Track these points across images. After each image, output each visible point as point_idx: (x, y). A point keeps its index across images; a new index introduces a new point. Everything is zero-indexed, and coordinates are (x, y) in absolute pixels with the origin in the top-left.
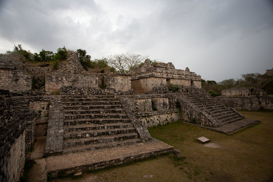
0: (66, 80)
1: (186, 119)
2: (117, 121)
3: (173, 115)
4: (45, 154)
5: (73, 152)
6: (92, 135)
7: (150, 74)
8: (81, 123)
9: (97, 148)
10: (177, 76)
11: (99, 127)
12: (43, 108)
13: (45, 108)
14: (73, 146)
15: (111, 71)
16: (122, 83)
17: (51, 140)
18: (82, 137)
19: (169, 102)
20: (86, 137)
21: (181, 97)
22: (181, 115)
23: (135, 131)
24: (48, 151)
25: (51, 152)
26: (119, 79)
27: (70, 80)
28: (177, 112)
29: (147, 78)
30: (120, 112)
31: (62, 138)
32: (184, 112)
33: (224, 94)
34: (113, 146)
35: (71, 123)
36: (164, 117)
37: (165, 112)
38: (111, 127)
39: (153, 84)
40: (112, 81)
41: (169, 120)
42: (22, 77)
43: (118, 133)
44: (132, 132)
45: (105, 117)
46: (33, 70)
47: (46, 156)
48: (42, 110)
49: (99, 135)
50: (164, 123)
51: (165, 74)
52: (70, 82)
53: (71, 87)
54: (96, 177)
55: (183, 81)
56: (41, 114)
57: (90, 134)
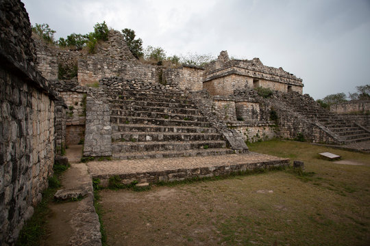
0: (108, 68)
1: (287, 135)
2: (190, 125)
3: (267, 129)
4: (84, 156)
5: (128, 158)
6: (155, 139)
7: (229, 70)
8: (136, 121)
9: (165, 156)
10: (268, 76)
11: (165, 129)
12: (76, 104)
13: (79, 103)
14: (127, 151)
15: (173, 63)
16: (190, 79)
17: (93, 138)
18: (139, 141)
19: (261, 110)
20: (146, 141)
21: (277, 104)
22: (277, 131)
23: (221, 137)
24: (88, 153)
25: (94, 155)
26: (186, 73)
27: (115, 69)
28: (271, 126)
29: (224, 77)
30: (193, 113)
31: (109, 136)
32: (284, 125)
33: (334, 110)
34: (190, 156)
35: (121, 119)
36: (253, 131)
37: (255, 123)
38: (182, 129)
39: (234, 86)
40: (175, 75)
41: (261, 137)
42: (44, 59)
43: (196, 138)
44: (217, 139)
45: (172, 117)
46: (59, 54)
47: (85, 159)
48: (75, 107)
49: (166, 138)
50: (255, 139)
51: (251, 72)
52: (115, 72)
53: (117, 79)
54: (173, 190)
55: (277, 84)
56: (73, 112)
57: (152, 136)
